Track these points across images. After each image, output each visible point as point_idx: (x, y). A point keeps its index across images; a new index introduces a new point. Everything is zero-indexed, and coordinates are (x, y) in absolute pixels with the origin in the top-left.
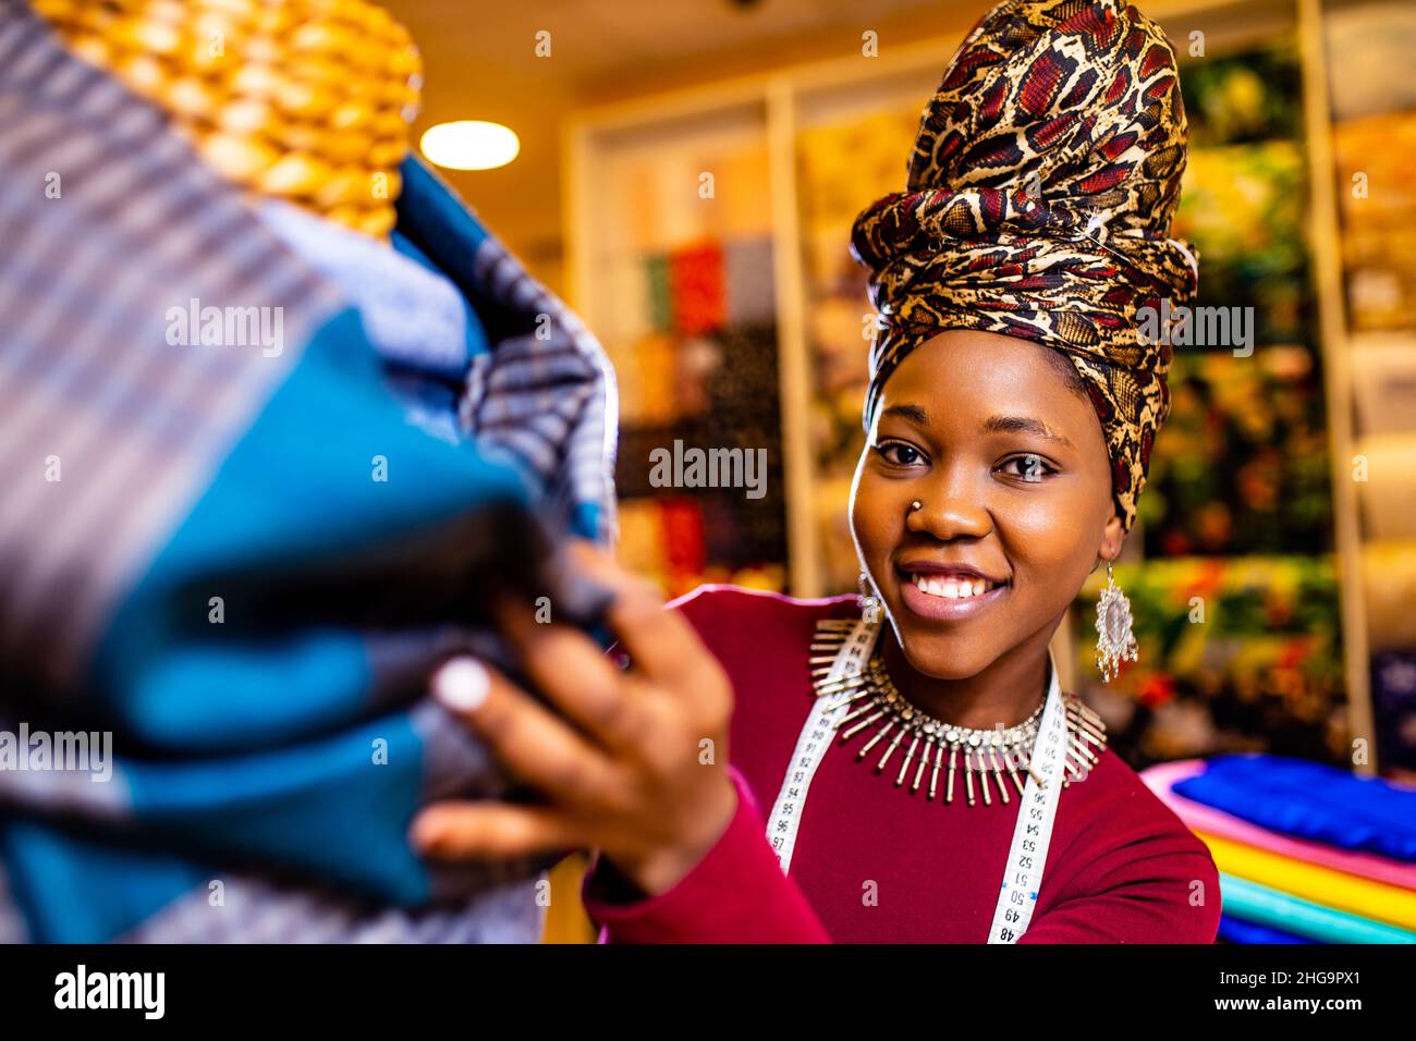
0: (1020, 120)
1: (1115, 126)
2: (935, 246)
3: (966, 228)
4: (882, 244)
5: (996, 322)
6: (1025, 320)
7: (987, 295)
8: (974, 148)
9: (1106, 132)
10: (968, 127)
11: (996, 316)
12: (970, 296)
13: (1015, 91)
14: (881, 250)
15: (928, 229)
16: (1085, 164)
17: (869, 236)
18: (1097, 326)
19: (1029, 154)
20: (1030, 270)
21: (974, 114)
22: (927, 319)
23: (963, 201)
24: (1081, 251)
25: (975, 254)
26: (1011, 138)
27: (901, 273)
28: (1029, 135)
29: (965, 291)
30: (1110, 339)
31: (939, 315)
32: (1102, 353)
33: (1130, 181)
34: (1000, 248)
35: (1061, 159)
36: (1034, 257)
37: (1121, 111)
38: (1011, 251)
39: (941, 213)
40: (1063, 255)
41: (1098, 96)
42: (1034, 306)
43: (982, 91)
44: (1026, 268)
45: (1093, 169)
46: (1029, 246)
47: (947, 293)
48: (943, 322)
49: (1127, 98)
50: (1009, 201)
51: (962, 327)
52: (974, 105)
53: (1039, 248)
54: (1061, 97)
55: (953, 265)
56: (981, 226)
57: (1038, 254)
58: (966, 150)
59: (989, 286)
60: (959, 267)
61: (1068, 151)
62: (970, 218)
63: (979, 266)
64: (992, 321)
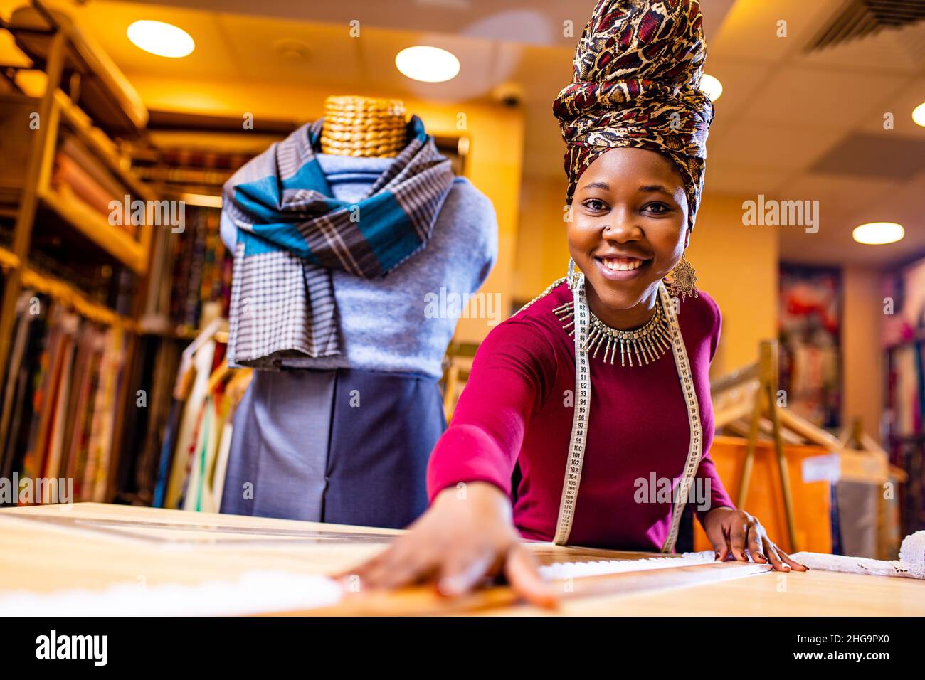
0: (640, 45)
1: (683, 45)
3: (621, 100)
4: (576, 109)
5: (639, 143)
6: (652, 141)
7: (633, 130)
9: (678, 48)
11: (638, 140)
12: (625, 131)
13: (636, 31)
14: (574, 112)
15: (602, 102)
16: (670, 64)
17: (568, 105)
18: (683, 140)
19: (645, 61)
20: (652, 117)
21: (617, 43)
22: (604, 144)
23: (619, 87)
24: (673, 105)
25: (625, 112)
26: (636, 54)
28: (644, 52)
29: (622, 129)
30: (688, 145)
32: (685, 152)
33: (688, 69)
34: (637, 108)
35: (660, 63)
36: (653, 111)
37: (684, 37)
38: (642, 109)
39: (609, 94)
40: (665, 109)
41: (674, 31)
42: (655, 134)
43: (619, 32)
44: (650, 116)
45: (674, 65)
46: (650, 106)
48: (612, 145)
49: (686, 30)
50: (641, 86)
51: (623, 146)
52: (616, 39)
53: (655, 106)
54: (658, 33)
55: (615, 117)
56: (628, 99)
57: (655, 109)
58: (614, 61)
59: (633, 125)
60: (618, 118)
61: (663, 58)
62: (623, 95)
63: (628, 117)
64: (637, 143)
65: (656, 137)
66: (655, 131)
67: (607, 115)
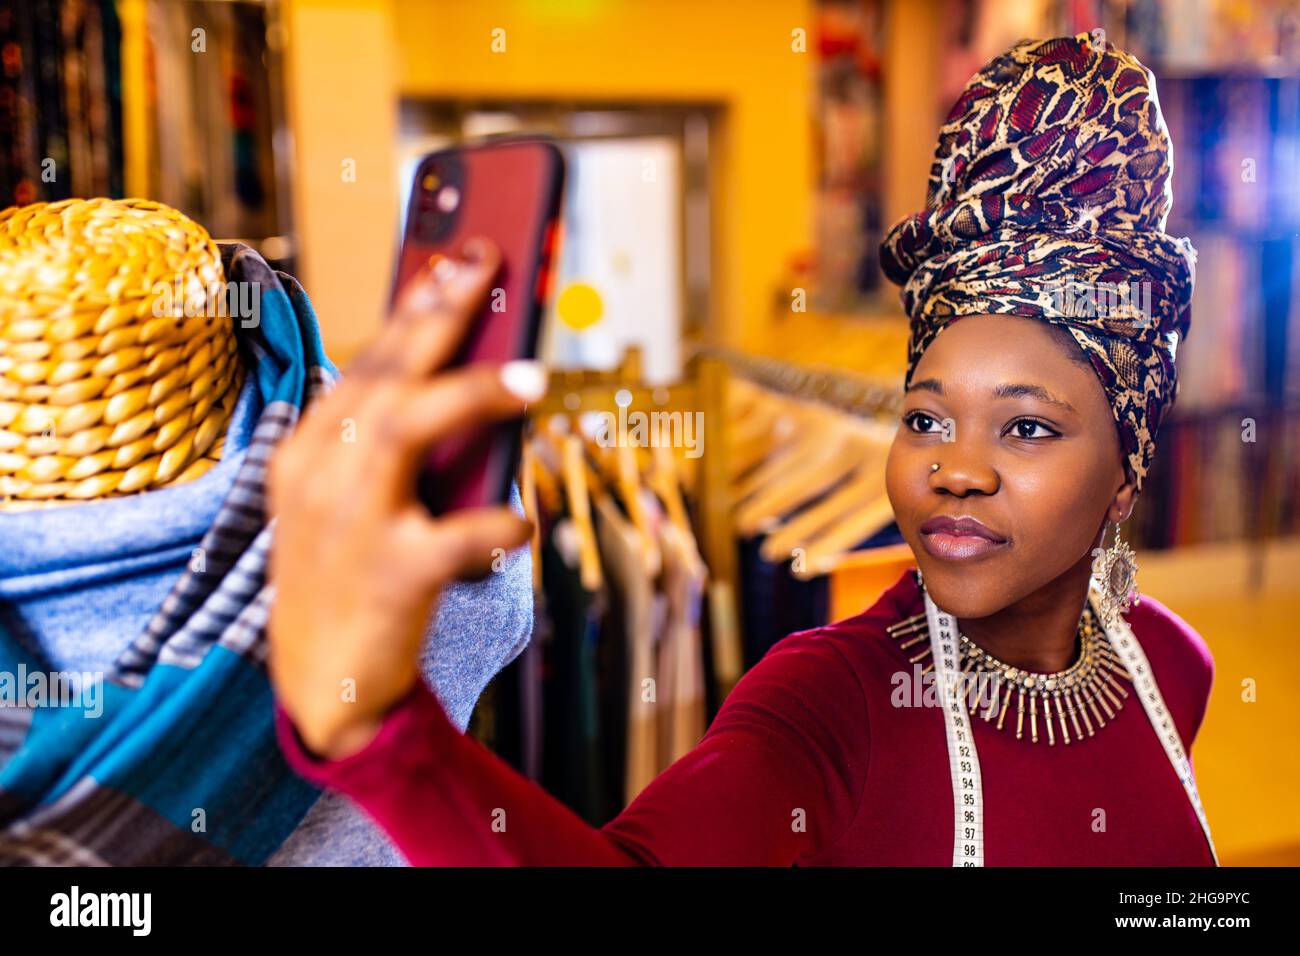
0: (1013, 137)
1: (1097, 135)
2: (948, 249)
3: (972, 230)
4: (905, 255)
5: (1003, 305)
6: (1029, 301)
7: (995, 284)
8: (975, 165)
9: (1089, 140)
10: (970, 150)
11: (1003, 300)
12: (981, 286)
13: (1006, 114)
14: (905, 261)
15: (941, 235)
16: (1073, 167)
17: (894, 250)
19: (1023, 165)
20: (1031, 260)
21: (974, 138)
22: (946, 311)
23: (968, 207)
24: (1075, 240)
25: (982, 251)
26: (1006, 153)
27: (923, 277)
28: (1021, 148)
29: (975, 283)
31: (955, 305)
32: (1101, 326)
33: (1117, 182)
34: (1003, 244)
35: (1051, 166)
36: (1033, 248)
37: (1100, 122)
38: (1013, 245)
39: (950, 220)
40: (1057, 245)
41: (1079, 110)
42: (1036, 289)
43: (979, 118)
44: (1027, 258)
45: (1081, 172)
46: (1028, 240)
47: (961, 287)
48: (958, 312)
49: (1105, 111)
50: (1007, 202)
51: (976, 313)
52: (973, 131)
53: (1036, 240)
54: (1046, 114)
55: (965, 262)
56: (984, 226)
57: (1037, 245)
58: (969, 168)
59: (996, 277)
60: (970, 264)
61: (1055, 157)
62: (975, 220)
63: (986, 261)
64: (1001, 305)
65: (1038, 294)
66: (1037, 283)
67: (953, 259)
